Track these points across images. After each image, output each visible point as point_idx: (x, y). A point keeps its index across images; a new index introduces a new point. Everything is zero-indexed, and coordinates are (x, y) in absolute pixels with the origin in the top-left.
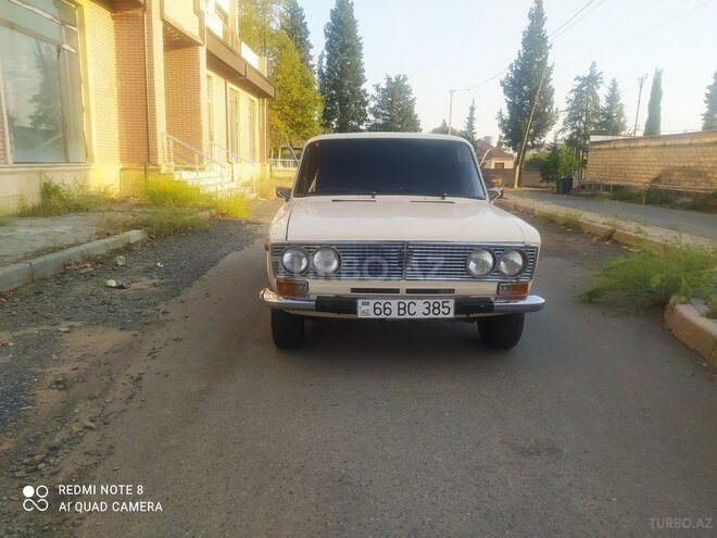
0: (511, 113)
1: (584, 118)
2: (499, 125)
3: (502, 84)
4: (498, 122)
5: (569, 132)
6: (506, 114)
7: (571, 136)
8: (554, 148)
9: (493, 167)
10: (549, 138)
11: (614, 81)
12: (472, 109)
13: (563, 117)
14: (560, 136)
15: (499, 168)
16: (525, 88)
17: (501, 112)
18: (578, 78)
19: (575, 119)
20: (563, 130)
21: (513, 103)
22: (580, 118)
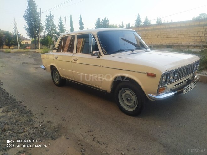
0: (29, 26)
1: (51, 28)
2: (26, 30)
3: (24, 17)
4: (25, 29)
5: (47, 32)
6: (27, 26)
7: (48, 33)
8: (44, 37)
9: (24, 43)
10: (42, 34)
11: (60, 17)
12: (15, 25)
13: (45, 27)
14: (45, 33)
15: (27, 43)
16: (32, 18)
17: (25, 26)
18: (47, 16)
19: (48, 28)
20: (46, 31)
21: (29, 23)
22: (50, 28)
